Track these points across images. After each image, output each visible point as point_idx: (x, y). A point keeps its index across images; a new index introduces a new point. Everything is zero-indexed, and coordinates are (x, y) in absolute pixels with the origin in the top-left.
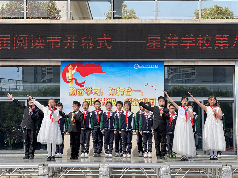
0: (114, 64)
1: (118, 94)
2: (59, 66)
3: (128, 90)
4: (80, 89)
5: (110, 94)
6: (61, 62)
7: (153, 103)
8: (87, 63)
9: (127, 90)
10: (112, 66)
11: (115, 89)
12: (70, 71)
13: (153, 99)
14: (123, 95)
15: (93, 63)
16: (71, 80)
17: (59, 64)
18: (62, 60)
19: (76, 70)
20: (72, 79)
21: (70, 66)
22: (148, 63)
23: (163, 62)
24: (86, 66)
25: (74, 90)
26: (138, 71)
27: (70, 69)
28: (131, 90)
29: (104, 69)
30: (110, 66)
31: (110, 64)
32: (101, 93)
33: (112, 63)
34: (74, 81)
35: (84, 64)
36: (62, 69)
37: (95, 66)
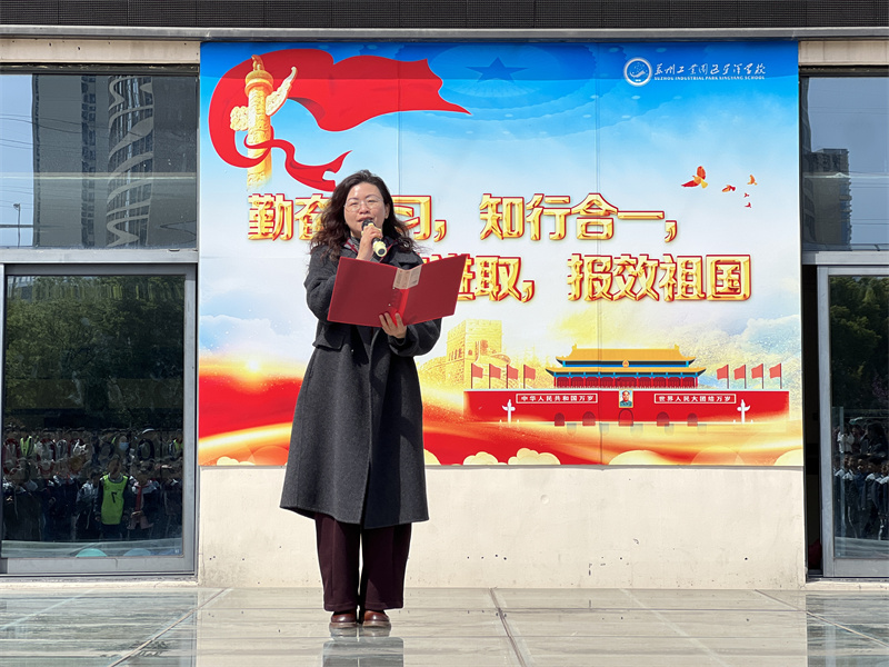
0: (507, 57)
1: (532, 230)
2: (190, 70)
3: (591, 205)
4: (315, 205)
5: (489, 233)
6: (205, 43)
7: (736, 284)
8: (355, 53)
9: (584, 206)
10: (499, 71)
11: (514, 201)
12: (253, 95)
13: (737, 259)
14: (561, 238)
15: (391, 54)
16: (260, 152)
17: (191, 55)
18: (208, 32)
19: (291, 95)
20: (268, 145)
22: (707, 50)
23: (794, 43)
24: (349, 69)
25: (276, 205)
26: (649, 100)
27: (257, 85)
28: (605, 207)
29: (449, 90)
30: (488, 73)
31: (486, 58)
32: (437, 226)
33: (500, 59)
34: (278, 155)
35: (339, 57)
36: (208, 87)
37: (399, 70)
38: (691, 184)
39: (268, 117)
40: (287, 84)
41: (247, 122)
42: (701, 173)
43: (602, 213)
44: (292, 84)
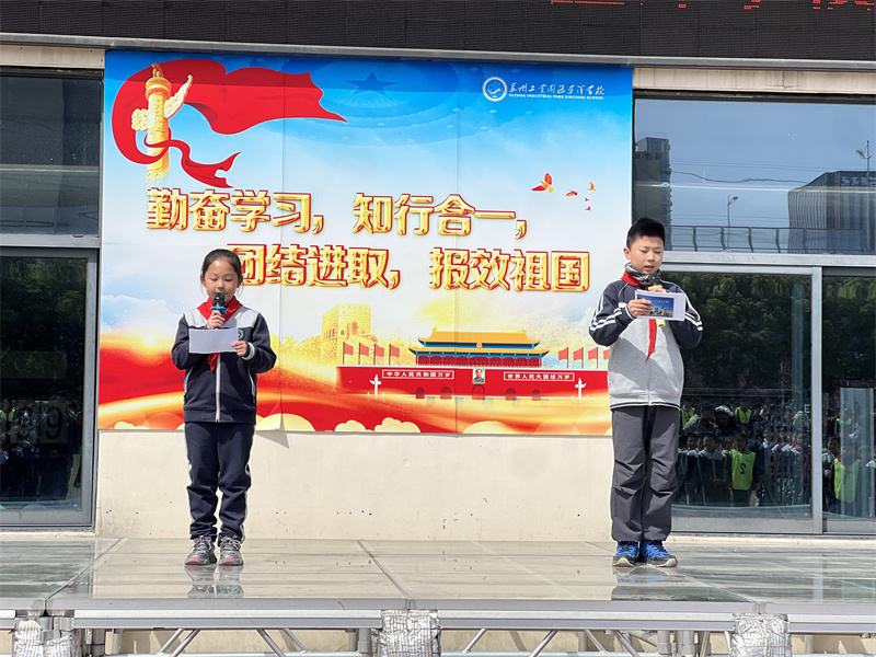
0: (381, 73)
1: (398, 226)
2: (96, 76)
3: (452, 204)
4: (207, 199)
5: (361, 227)
6: (109, 50)
7: (577, 277)
8: (245, 64)
9: (446, 205)
10: (373, 84)
11: (383, 200)
12: (153, 99)
13: (578, 255)
14: (424, 233)
15: (277, 67)
16: (159, 150)
17: (96, 62)
18: (113, 41)
19: (187, 101)
20: (167, 144)
21: (157, 74)
22: (555, 72)
23: (630, 69)
24: (239, 78)
25: (173, 198)
26: (504, 113)
27: (156, 90)
28: (464, 206)
29: (330, 99)
30: (362, 86)
31: (362, 73)
32: (315, 220)
33: (375, 74)
34: (175, 154)
35: (231, 68)
36: (111, 89)
37: (285, 80)
38: (539, 189)
39: (166, 119)
40: (184, 89)
41: (147, 123)
42: (548, 179)
43: (461, 212)
44: (189, 90)
